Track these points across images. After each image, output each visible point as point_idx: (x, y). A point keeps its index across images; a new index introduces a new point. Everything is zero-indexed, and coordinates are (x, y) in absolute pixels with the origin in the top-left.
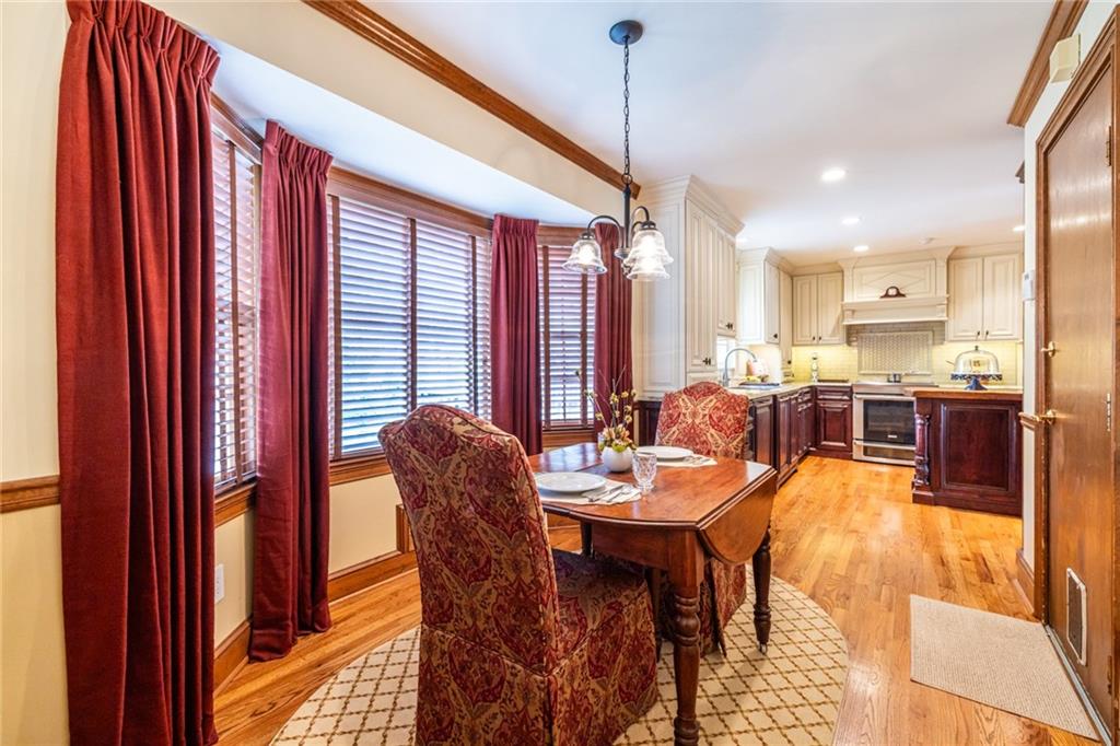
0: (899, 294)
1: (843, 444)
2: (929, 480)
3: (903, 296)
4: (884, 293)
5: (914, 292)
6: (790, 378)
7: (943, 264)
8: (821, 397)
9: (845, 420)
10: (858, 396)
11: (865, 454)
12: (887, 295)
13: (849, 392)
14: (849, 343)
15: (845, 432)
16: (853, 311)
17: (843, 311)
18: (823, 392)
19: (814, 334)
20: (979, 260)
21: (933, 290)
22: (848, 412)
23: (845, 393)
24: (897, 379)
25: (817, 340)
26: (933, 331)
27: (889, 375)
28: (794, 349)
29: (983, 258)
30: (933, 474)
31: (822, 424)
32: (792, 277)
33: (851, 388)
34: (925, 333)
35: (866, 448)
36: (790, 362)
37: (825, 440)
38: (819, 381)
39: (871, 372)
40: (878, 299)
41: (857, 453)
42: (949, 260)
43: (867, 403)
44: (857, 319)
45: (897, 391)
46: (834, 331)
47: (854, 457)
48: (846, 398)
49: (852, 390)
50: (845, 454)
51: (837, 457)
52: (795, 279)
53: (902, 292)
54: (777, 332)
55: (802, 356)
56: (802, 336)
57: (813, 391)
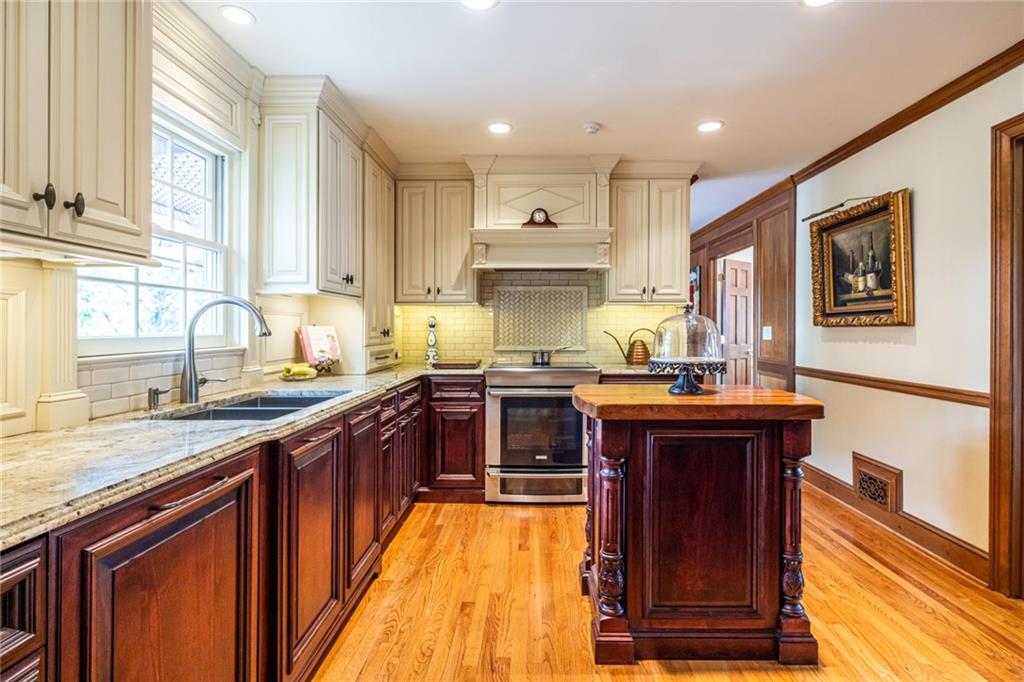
0: (548, 222)
1: (469, 477)
2: (624, 604)
3: (554, 225)
5: (571, 221)
6: (390, 361)
7: (604, 180)
8: (437, 395)
9: (474, 434)
10: (494, 392)
11: (504, 490)
12: (532, 222)
13: (480, 385)
14: (482, 300)
15: (474, 455)
16: (487, 246)
17: (472, 245)
18: (440, 386)
19: (430, 283)
20: (645, 184)
21: (593, 222)
22: (478, 419)
23: (473, 387)
24: (546, 359)
25: (433, 295)
26: (589, 287)
27: (535, 353)
28: (397, 309)
29: (649, 180)
30: (630, 594)
31: (439, 444)
32: (396, 181)
33: (483, 377)
34: (581, 288)
35: (503, 482)
36: (386, 333)
37: (443, 471)
38: (435, 366)
39: (512, 348)
40: (519, 227)
41: (492, 490)
42: (613, 177)
44: (494, 259)
45: (546, 380)
46: (459, 279)
47: (487, 499)
48: (475, 395)
49: (484, 381)
50: (473, 494)
51: (462, 500)
52: (400, 185)
53: (552, 219)
54: (354, 270)
55: (410, 322)
56: (411, 286)
57: (424, 384)
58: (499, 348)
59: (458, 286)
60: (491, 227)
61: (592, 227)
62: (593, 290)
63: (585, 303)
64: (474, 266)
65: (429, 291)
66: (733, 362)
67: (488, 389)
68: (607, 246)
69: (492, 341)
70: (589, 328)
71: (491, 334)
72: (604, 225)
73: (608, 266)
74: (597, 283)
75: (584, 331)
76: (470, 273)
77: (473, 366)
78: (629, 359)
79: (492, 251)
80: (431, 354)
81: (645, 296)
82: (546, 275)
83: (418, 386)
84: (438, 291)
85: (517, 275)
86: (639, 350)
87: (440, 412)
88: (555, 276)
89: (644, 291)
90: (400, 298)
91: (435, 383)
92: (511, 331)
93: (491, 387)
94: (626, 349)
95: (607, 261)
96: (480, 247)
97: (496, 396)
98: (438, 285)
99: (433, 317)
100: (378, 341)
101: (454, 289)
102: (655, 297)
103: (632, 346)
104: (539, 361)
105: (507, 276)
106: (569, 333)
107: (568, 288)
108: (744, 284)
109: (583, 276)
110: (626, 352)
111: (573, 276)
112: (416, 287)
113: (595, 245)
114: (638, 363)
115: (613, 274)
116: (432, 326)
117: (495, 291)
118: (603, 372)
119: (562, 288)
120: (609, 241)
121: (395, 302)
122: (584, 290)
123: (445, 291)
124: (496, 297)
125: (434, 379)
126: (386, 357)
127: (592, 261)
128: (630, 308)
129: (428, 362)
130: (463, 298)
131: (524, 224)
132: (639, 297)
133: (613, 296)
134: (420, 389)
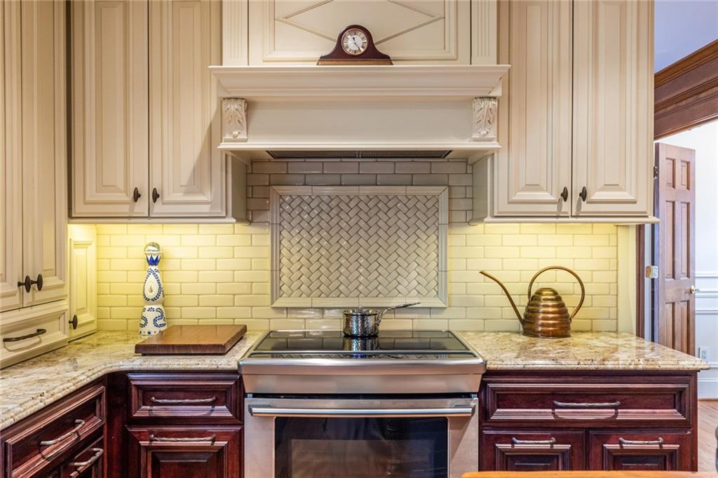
0: (372, 54)
3: (385, 59)
4: (330, 48)
8: (143, 411)
12: (339, 54)
16: (250, 105)
18: (147, 393)
23: (219, 396)
40: (314, 65)
43: (286, 429)
49: (240, 383)
58: (280, 303)
59: (195, 184)
60: (256, 63)
61: (463, 63)
62: (459, 192)
63: (443, 217)
64: (224, 146)
65: (137, 196)
66: (669, 307)
67: (248, 401)
68: (493, 103)
69: (269, 291)
70: (451, 264)
71: (267, 276)
72: (486, 58)
73: (494, 145)
74: (466, 180)
75: (442, 271)
76: (218, 161)
77: (219, 350)
78: (529, 324)
79: (259, 115)
80: (151, 316)
81: (566, 206)
82: (369, 166)
83: (99, 397)
84: (156, 196)
85: (313, 167)
86: (547, 309)
87: (147, 448)
88: (385, 167)
89: (565, 195)
90: (79, 209)
91: (138, 387)
92: (304, 270)
93: (255, 395)
94: (522, 303)
95: (492, 135)
96: (233, 107)
97: (264, 418)
98: (156, 184)
99: (153, 245)
100: (15, 301)
101: (187, 193)
102: (585, 207)
103: (534, 299)
104: (355, 328)
105: (296, 166)
106: (414, 274)
107: (412, 190)
108: (685, 182)
109: (439, 166)
110: (522, 311)
111: (421, 166)
112: (112, 188)
113: (468, 102)
114: (546, 335)
115: (501, 160)
116: (153, 262)
117: (274, 197)
118: (491, 366)
119: (400, 190)
120: (498, 93)
121: (70, 216)
122: (441, 193)
123: (168, 196)
124: (275, 206)
125: (136, 380)
126: (41, 332)
127: (462, 135)
128: (529, 228)
129: (145, 330)
130: (205, 209)
131: (323, 59)
132: (554, 208)
133: (502, 206)
134: (102, 405)
